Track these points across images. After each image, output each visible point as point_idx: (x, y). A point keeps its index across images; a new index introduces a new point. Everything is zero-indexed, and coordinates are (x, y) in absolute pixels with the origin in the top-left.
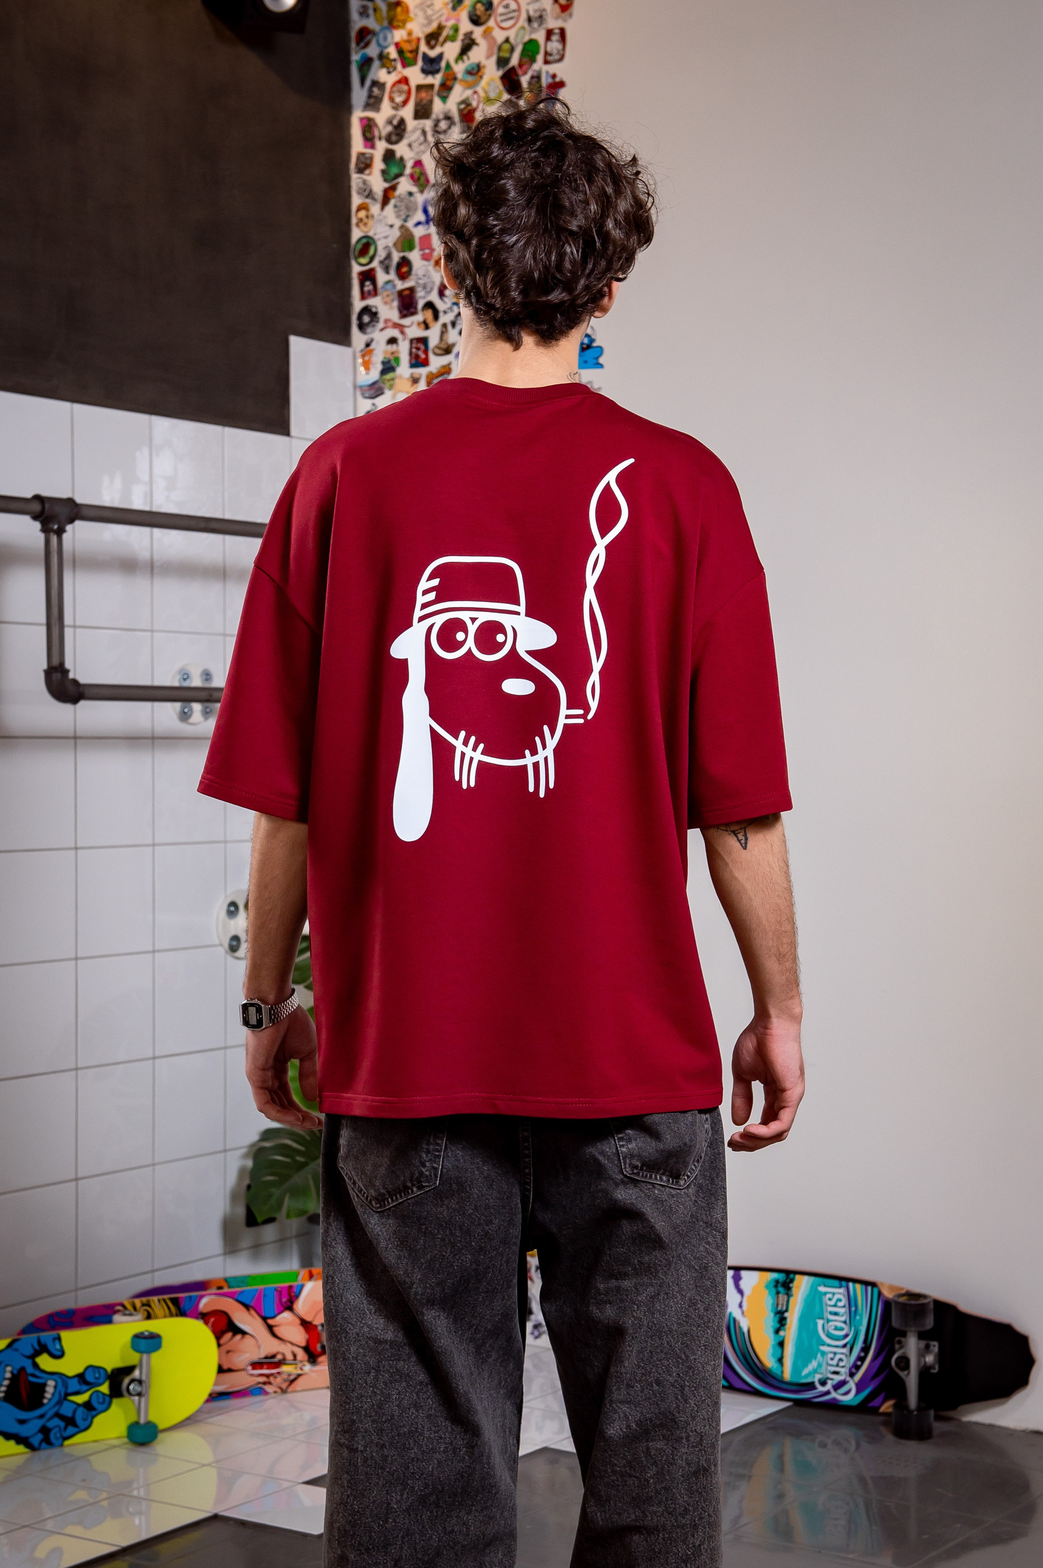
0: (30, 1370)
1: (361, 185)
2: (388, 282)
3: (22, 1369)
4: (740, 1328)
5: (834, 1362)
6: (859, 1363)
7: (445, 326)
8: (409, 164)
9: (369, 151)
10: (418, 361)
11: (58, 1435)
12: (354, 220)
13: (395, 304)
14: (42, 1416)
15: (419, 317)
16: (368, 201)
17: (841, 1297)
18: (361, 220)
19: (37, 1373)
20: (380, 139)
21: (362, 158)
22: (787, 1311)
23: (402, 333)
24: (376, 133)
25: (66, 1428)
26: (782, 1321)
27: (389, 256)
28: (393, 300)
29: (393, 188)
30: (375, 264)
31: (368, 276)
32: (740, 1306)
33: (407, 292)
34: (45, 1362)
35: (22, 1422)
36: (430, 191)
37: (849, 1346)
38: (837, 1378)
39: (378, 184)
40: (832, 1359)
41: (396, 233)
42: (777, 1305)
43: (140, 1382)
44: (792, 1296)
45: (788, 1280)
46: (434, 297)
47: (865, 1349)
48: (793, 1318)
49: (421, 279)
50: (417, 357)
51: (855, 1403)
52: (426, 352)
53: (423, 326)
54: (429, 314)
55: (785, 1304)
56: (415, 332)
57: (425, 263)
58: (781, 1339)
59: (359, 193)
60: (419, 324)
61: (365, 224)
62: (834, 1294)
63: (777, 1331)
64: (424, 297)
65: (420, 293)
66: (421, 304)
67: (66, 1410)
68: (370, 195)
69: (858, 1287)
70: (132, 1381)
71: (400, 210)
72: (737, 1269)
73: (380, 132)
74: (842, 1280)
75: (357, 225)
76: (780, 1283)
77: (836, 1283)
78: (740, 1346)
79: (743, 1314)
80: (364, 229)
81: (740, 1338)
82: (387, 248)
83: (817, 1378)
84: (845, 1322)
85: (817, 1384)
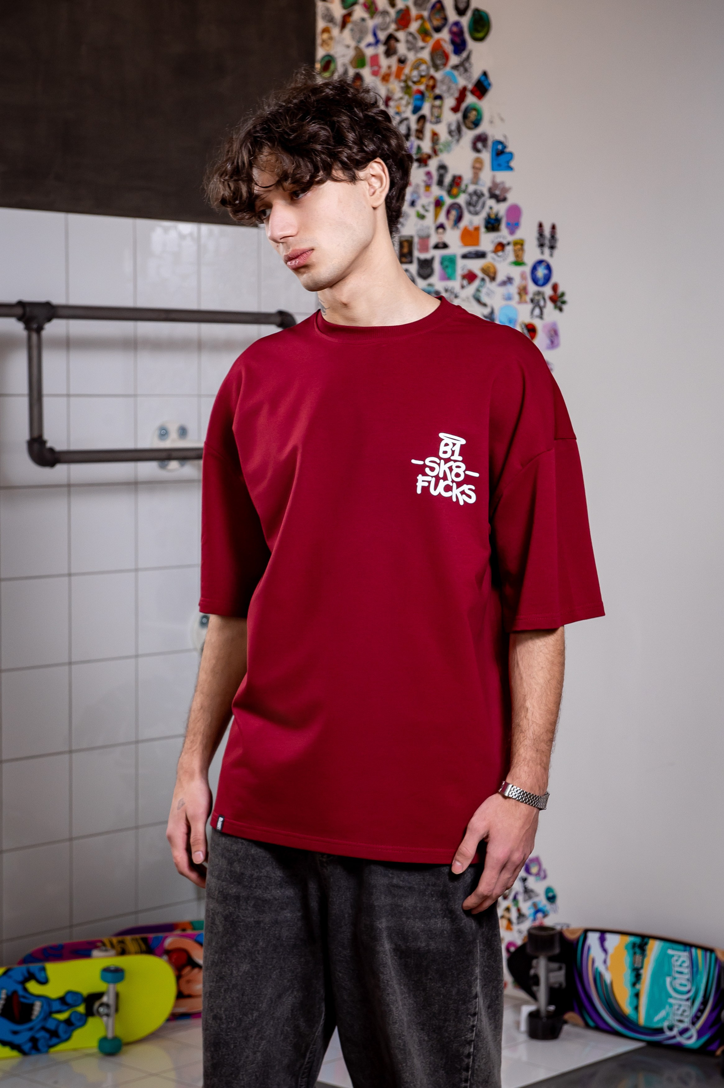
0: (21, 992)
1: (324, 11)
3: (15, 993)
4: (605, 981)
5: (680, 1012)
6: (699, 1014)
11: (44, 1044)
12: (319, 41)
14: (31, 1029)
16: (330, 25)
17: (685, 959)
18: (324, 41)
19: (27, 995)
22: (642, 968)
25: (50, 1039)
26: (637, 976)
27: (346, 72)
29: (350, 14)
32: (605, 962)
34: (33, 987)
35: (15, 1033)
36: (379, 17)
37: (691, 1000)
38: (682, 1026)
39: (338, 11)
40: (678, 1010)
41: (351, 53)
42: (634, 962)
43: (108, 1006)
44: (646, 956)
45: (643, 944)
47: (705, 1003)
48: (647, 974)
51: (697, 1046)
55: (640, 964)
57: (373, 77)
58: (635, 991)
59: (323, 18)
61: (328, 45)
62: (680, 957)
63: (634, 985)
67: (51, 1025)
68: (331, 20)
69: (700, 953)
70: (102, 1005)
71: (355, 33)
72: (603, 933)
74: (687, 946)
75: (322, 45)
76: (636, 945)
77: (681, 947)
78: (604, 994)
79: (607, 968)
80: (327, 48)
81: (604, 988)
82: (344, 65)
83: (665, 1024)
84: (688, 980)
85: (666, 1030)
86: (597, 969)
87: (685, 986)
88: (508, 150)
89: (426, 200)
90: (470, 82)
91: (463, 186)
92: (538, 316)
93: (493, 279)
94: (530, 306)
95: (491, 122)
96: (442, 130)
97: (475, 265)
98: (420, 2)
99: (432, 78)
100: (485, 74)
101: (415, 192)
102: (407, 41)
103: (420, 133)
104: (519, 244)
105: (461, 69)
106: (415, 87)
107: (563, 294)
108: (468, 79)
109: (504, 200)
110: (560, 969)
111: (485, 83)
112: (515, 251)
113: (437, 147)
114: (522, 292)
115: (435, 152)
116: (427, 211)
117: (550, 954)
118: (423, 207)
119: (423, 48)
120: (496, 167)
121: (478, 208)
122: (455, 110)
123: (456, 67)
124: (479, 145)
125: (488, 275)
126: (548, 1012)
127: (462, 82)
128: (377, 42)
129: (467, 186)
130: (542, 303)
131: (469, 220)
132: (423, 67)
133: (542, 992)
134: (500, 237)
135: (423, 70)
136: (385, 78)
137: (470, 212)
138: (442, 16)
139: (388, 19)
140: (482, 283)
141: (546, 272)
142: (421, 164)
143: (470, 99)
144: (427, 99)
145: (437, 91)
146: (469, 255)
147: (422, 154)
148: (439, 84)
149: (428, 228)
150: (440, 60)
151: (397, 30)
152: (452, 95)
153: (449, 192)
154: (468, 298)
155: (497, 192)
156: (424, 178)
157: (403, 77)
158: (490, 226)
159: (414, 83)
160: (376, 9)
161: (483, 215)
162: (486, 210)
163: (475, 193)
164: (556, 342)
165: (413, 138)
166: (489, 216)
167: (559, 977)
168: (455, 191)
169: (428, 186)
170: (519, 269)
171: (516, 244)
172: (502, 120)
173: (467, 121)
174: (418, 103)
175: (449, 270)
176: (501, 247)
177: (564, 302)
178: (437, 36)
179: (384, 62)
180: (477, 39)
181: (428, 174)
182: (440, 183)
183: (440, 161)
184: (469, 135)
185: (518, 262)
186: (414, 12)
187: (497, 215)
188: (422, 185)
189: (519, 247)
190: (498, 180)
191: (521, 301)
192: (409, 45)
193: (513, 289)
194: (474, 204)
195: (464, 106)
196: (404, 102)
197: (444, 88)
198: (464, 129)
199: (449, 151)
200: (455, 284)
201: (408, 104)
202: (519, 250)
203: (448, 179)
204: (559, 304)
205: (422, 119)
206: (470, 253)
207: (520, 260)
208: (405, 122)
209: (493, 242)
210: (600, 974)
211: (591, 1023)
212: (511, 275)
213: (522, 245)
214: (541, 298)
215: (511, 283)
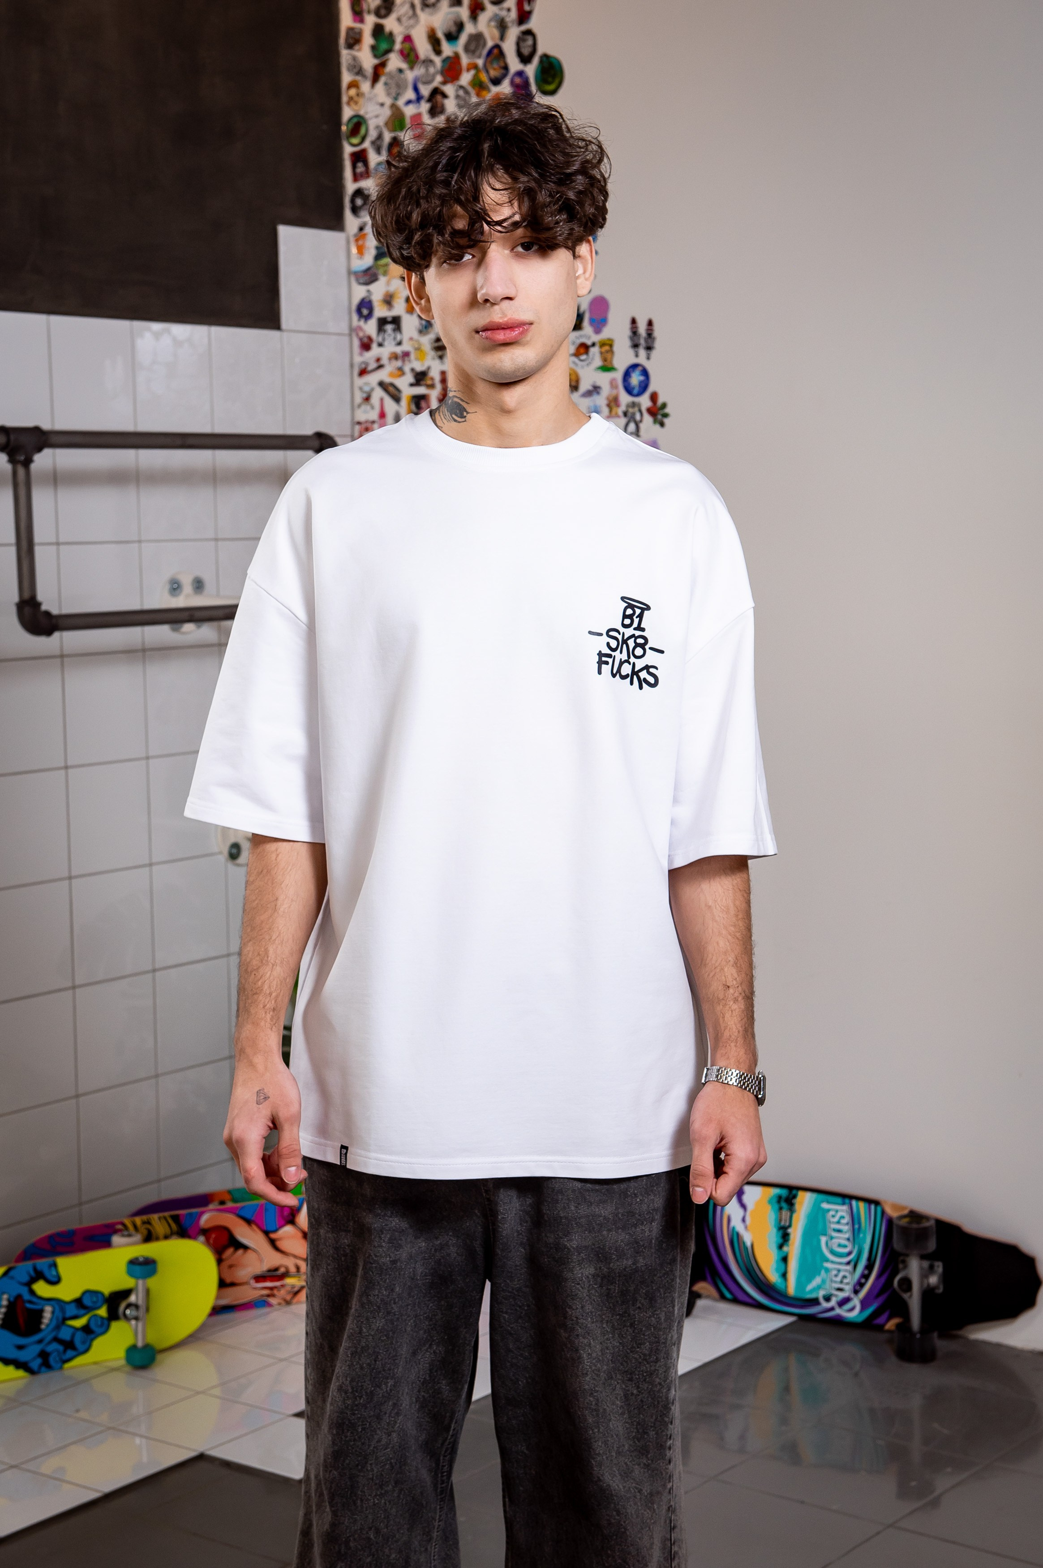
0: (27, 1296)
1: (350, 61)
2: (380, 164)
3: (19, 1296)
4: (744, 1243)
5: (839, 1279)
6: (863, 1281)
8: (399, 39)
9: (358, 25)
11: (57, 1359)
12: (345, 99)
14: (40, 1341)
16: (359, 78)
17: (844, 1214)
18: (351, 99)
19: (34, 1299)
20: (369, 12)
21: (351, 33)
22: (790, 1226)
24: (365, 7)
25: (65, 1351)
26: (785, 1236)
27: (380, 137)
29: (383, 65)
30: (367, 144)
31: (360, 157)
32: (744, 1220)
34: (41, 1288)
35: (20, 1348)
36: (420, 68)
37: (852, 1264)
39: (368, 61)
40: (836, 1276)
41: (386, 112)
42: (780, 1220)
43: (137, 1306)
44: (795, 1211)
45: (791, 1196)
47: (869, 1267)
48: (797, 1233)
51: (860, 1319)
55: (788, 1221)
58: (783, 1255)
59: (349, 70)
61: (356, 103)
62: (837, 1211)
63: (781, 1247)
67: (64, 1334)
68: (360, 71)
69: (862, 1204)
70: (129, 1305)
71: (390, 88)
73: (369, 6)
74: (846, 1197)
75: (348, 103)
76: (782, 1198)
77: (839, 1200)
78: (744, 1260)
79: (746, 1227)
80: (356, 108)
81: (744, 1251)
82: (378, 128)
83: (821, 1294)
84: (848, 1239)
85: (821, 1300)
86: (734, 1228)
87: (845, 1246)
94: (623, 421)
98: (472, 47)
102: (457, 97)
104: (608, 346)
107: (664, 405)
112: (601, 353)
114: (613, 404)
128: (419, 98)
130: (638, 417)
134: (581, 336)
138: (502, 64)
139: (432, 70)
141: (642, 378)
151: (444, 83)
160: (417, 57)
170: (609, 376)
171: (603, 344)
176: (584, 349)
177: (666, 415)
178: (495, 90)
180: (546, 93)
185: (607, 367)
186: (465, 60)
189: (607, 348)
192: (460, 102)
193: (601, 401)
202: (607, 353)
204: (659, 417)
207: (609, 364)
210: (738, 1234)
211: (728, 1295)
212: (598, 384)
213: (611, 346)
214: (636, 409)
215: (598, 393)
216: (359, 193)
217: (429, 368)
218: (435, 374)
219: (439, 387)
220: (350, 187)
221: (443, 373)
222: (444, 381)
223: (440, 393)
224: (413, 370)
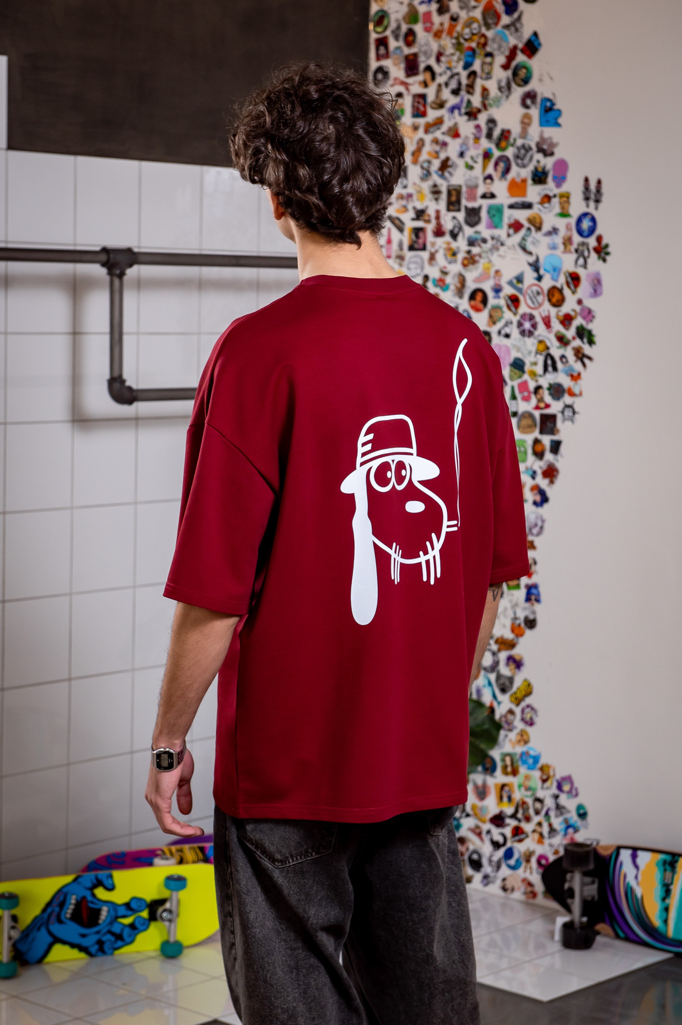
0: (89, 898)
2: (398, 48)
3: (84, 898)
4: (636, 896)
7: (440, 85)
10: (419, 113)
11: (110, 946)
13: (403, 66)
14: (98, 932)
15: (420, 78)
19: (95, 901)
22: (672, 883)
23: (407, 89)
25: (116, 941)
26: (667, 892)
27: (399, 27)
28: (400, 63)
30: (388, 33)
31: (382, 42)
32: (636, 877)
33: (411, 57)
34: (101, 893)
35: (83, 936)
41: (404, 9)
42: (664, 878)
43: (170, 911)
44: (677, 873)
45: (673, 861)
46: (432, 62)
48: (677, 890)
49: (423, 47)
50: (418, 109)
52: (424, 106)
53: (423, 85)
54: (428, 76)
55: (670, 880)
56: (417, 89)
57: (426, 34)
58: (665, 906)
60: (420, 83)
61: (382, 1)
63: (664, 899)
64: (424, 62)
65: (422, 58)
66: (422, 66)
67: (116, 929)
70: (165, 910)
72: (635, 850)
75: (376, 1)
76: (667, 862)
78: (635, 909)
79: (638, 883)
80: (381, 4)
81: (635, 903)
82: (397, 20)
86: (628, 883)
88: (556, 107)
89: (476, 152)
90: (521, 41)
91: (511, 140)
92: (582, 265)
93: (539, 229)
94: (574, 256)
95: (541, 80)
96: (492, 85)
97: (522, 215)
99: (484, 36)
100: (535, 34)
101: (464, 144)
103: (470, 88)
104: (566, 198)
105: (513, 29)
106: (466, 45)
107: (607, 246)
108: (519, 38)
109: (552, 154)
110: (593, 883)
111: (536, 43)
112: (560, 203)
113: (487, 102)
114: (567, 243)
115: (485, 107)
116: (475, 162)
117: (585, 869)
118: (472, 158)
119: (475, 7)
120: (544, 123)
121: (526, 161)
122: (505, 67)
123: (507, 27)
124: (529, 102)
125: (534, 225)
126: (581, 923)
127: (512, 41)
129: (515, 140)
130: (586, 254)
131: (515, 172)
132: (475, 25)
133: (576, 905)
134: (547, 189)
135: (475, 29)
136: (438, 35)
137: (517, 165)
140: (528, 233)
141: (591, 224)
142: (471, 117)
143: (521, 58)
144: (478, 55)
145: (488, 49)
146: (514, 205)
147: (472, 108)
148: (490, 42)
149: (477, 178)
150: (491, 19)
152: (503, 53)
153: (498, 145)
154: (514, 246)
155: (545, 147)
156: (474, 131)
157: (455, 34)
158: (536, 178)
159: (466, 40)
161: (531, 168)
162: (534, 163)
163: (523, 146)
164: (599, 291)
165: (463, 93)
166: (536, 169)
167: (592, 890)
168: (503, 144)
169: (477, 139)
170: (565, 221)
171: (562, 196)
172: (551, 78)
173: (517, 79)
174: (470, 59)
175: (496, 219)
176: (547, 199)
177: (608, 254)
179: (436, 19)
181: (478, 127)
182: (489, 136)
183: (489, 115)
184: (518, 92)
185: (564, 214)
187: (544, 168)
188: (472, 137)
189: (565, 199)
190: (546, 135)
191: (566, 251)
192: (463, 5)
193: (558, 239)
194: (522, 157)
195: (514, 64)
196: (455, 58)
197: (495, 46)
198: (514, 86)
199: (498, 107)
200: (502, 233)
201: (459, 60)
202: (565, 203)
203: (496, 133)
204: (603, 255)
205: (473, 75)
206: (517, 203)
207: (566, 211)
208: (456, 77)
209: (539, 194)
210: (632, 889)
211: (622, 934)
212: (557, 226)
213: (568, 198)
214: (585, 248)
215: (556, 233)
216: (380, 70)
217: (427, 207)
218: (431, 212)
219: (434, 222)
220: (374, 64)
221: (438, 212)
222: (438, 218)
223: (435, 227)
224: (414, 208)
